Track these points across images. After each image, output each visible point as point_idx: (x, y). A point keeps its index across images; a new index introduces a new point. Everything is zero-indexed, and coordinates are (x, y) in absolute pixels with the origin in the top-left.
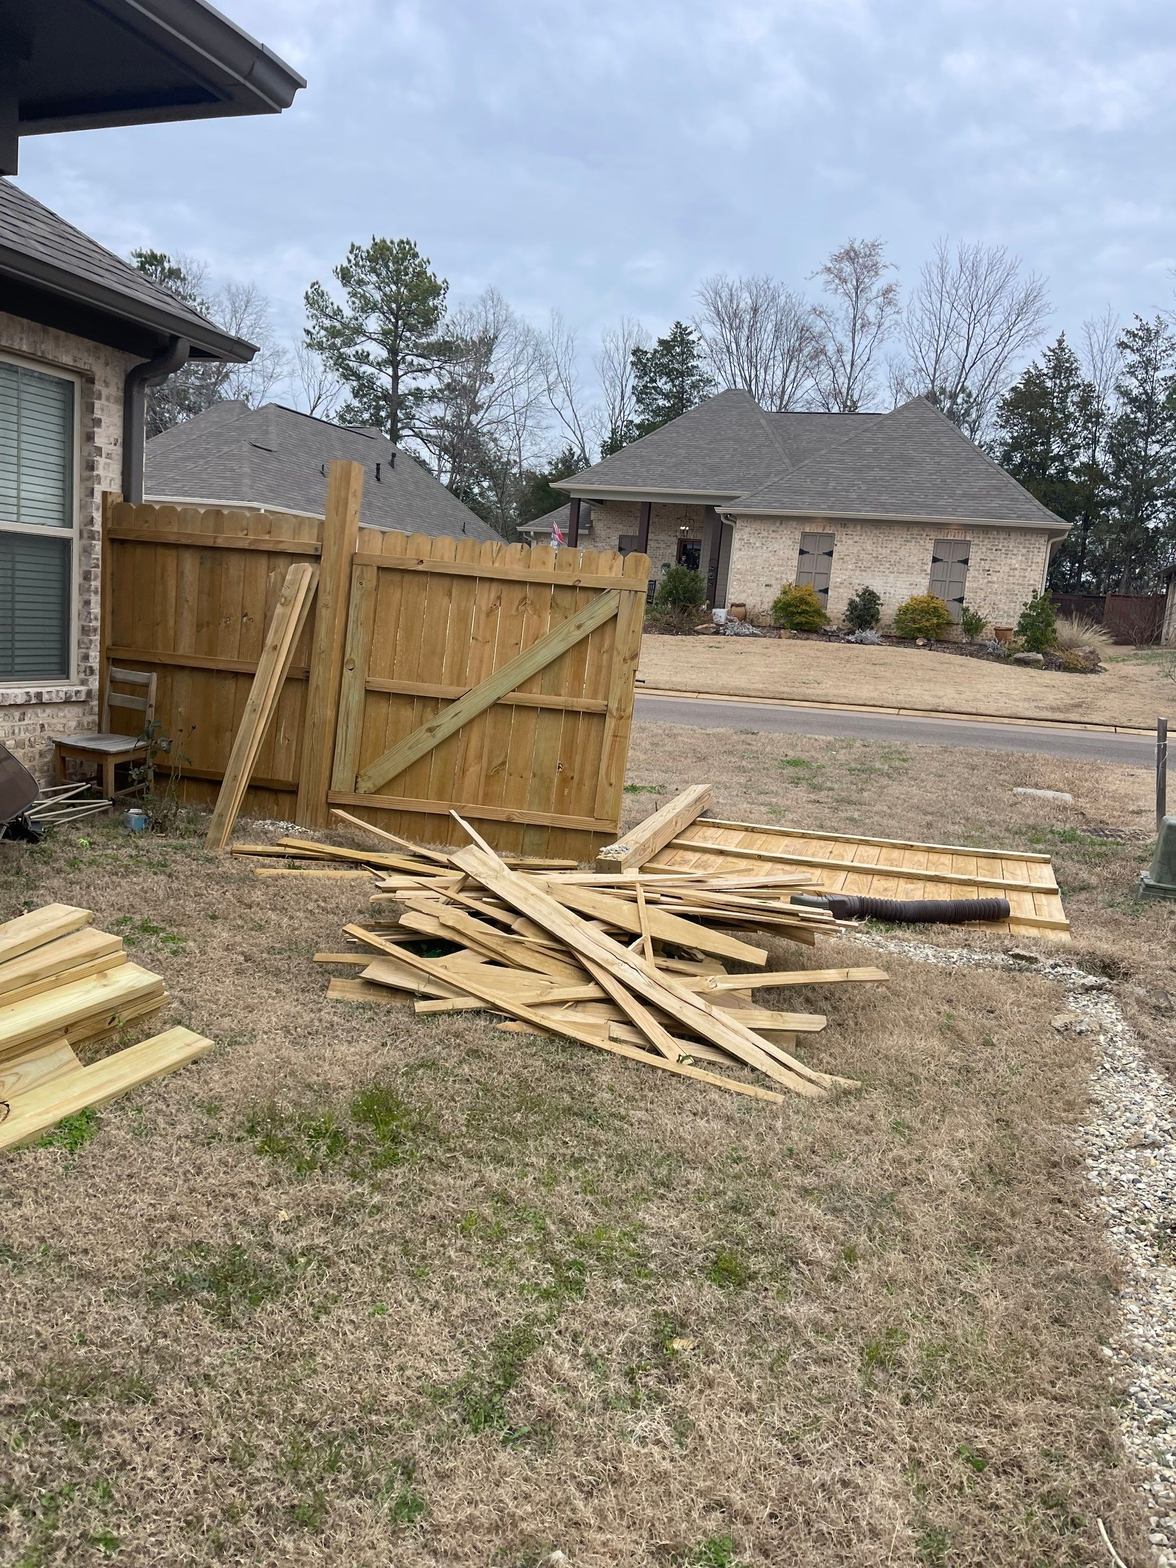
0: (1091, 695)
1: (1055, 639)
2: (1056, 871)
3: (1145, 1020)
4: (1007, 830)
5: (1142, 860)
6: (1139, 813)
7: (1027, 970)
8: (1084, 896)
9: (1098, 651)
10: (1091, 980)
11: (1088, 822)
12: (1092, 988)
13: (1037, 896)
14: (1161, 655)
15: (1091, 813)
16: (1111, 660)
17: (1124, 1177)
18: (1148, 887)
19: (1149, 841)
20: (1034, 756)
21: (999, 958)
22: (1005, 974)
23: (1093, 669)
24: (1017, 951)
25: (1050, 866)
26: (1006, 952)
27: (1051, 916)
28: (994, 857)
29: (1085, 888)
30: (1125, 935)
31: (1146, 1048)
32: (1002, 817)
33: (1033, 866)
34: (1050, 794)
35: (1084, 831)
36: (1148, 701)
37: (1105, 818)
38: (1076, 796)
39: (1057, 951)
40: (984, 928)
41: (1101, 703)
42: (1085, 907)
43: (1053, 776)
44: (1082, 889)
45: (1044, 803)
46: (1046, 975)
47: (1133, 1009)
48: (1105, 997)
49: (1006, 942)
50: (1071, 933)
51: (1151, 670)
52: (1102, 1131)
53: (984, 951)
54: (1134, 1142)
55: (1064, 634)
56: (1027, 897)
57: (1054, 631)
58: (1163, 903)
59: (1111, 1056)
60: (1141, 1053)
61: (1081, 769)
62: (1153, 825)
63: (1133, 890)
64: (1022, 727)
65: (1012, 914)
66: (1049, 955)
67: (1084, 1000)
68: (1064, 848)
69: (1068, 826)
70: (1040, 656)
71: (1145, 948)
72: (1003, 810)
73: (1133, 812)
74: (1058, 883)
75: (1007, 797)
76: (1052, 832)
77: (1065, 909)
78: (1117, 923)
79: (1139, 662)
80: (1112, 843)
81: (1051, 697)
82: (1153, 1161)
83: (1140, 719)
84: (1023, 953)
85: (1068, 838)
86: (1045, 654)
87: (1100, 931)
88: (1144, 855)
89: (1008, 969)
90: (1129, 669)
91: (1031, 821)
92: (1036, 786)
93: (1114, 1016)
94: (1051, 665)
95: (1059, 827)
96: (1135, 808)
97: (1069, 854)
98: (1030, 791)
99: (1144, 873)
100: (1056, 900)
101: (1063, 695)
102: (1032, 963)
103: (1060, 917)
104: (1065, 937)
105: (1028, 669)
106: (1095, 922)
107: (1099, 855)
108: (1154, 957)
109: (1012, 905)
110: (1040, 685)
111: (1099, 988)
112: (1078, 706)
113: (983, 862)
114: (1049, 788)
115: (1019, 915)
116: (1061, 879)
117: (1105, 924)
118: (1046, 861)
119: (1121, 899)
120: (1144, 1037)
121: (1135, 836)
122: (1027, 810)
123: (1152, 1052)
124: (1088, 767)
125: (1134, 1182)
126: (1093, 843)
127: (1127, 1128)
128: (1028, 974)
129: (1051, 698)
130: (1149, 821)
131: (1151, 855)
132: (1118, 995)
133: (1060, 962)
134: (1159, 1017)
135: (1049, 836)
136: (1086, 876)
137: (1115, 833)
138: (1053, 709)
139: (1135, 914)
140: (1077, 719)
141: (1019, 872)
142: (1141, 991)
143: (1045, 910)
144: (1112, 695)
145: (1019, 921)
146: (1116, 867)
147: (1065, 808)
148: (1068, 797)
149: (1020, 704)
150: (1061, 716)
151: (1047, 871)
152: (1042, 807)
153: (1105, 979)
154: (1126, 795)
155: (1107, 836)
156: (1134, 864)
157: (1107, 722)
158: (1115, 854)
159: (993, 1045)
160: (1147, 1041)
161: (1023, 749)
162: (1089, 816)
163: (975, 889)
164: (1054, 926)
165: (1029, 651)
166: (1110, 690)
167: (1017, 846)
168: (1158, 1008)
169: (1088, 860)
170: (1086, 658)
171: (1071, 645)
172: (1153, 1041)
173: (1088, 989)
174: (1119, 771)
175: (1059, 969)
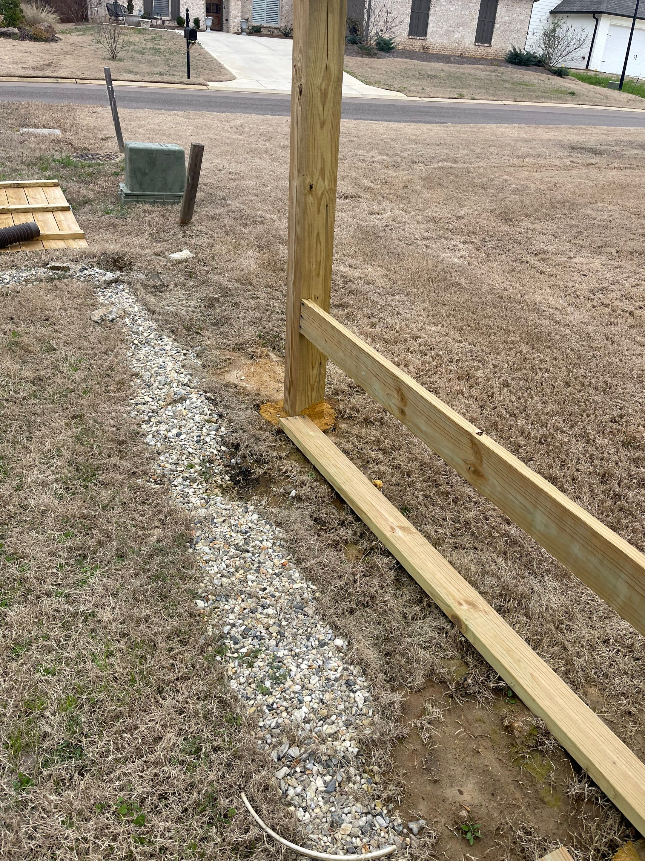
0: (55, 57)
1: (24, 17)
2: (64, 191)
3: (151, 299)
4: (22, 163)
5: (117, 174)
6: (106, 139)
7: (64, 277)
8: (88, 208)
9: (53, 26)
10: (110, 276)
11: (76, 150)
12: (112, 282)
13: (56, 214)
14: (90, 29)
15: (76, 143)
16: (62, 32)
17: (170, 434)
18: (126, 195)
19: (118, 160)
20: (28, 103)
21: (42, 272)
22: (49, 285)
23: (53, 40)
24: (53, 264)
25: (59, 188)
26: (45, 265)
27: (70, 229)
28: (18, 186)
29: (87, 202)
30: (121, 235)
31: (156, 320)
32: (16, 153)
33: (47, 190)
34: (46, 131)
35: (75, 157)
36: (90, 60)
37: (86, 145)
38: (64, 131)
39: (81, 257)
40: (24, 248)
41: (63, 62)
42: (90, 217)
43: (44, 117)
44: (85, 203)
45: (44, 138)
46: (78, 279)
47: (141, 293)
48: (121, 287)
49: (43, 258)
50: (87, 239)
51: (87, 38)
52: (147, 399)
53: (29, 268)
54: (169, 400)
55: (29, 14)
56: (49, 215)
57: (21, 11)
58: (138, 205)
59: (136, 333)
60: (154, 325)
61: (61, 110)
62: (117, 148)
63: (118, 198)
64: (15, 83)
65: (42, 232)
66: (76, 261)
67: (108, 292)
68: (65, 172)
69: (64, 154)
70: (16, 30)
71: (137, 242)
72: (16, 147)
73: (102, 139)
74: (68, 201)
75: (16, 136)
76: (54, 160)
77: (78, 221)
78: (114, 225)
79: (80, 33)
80: (95, 164)
81: (30, 59)
82: (185, 412)
83: (89, 73)
84: (57, 264)
85: (66, 164)
86: (19, 29)
87: (106, 235)
88: (117, 170)
89: (50, 280)
90: (75, 38)
91: (37, 154)
92: (35, 126)
93: (131, 301)
94: (24, 36)
95: (58, 156)
96: (103, 137)
97: (70, 176)
98: (31, 130)
99: (122, 185)
100: (70, 215)
101: (38, 58)
102: (66, 271)
103: (77, 229)
104: (82, 244)
105: (11, 40)
106: (100, 228)
107: (89, 175)
108: (143, 248)
109: (39, 225)
110: (21, 51)
111: (116, 281)
112: (49, 65)
113: (10, 192)
114: (44, 126)
115: (48, 233)
116: (69, 197)
117: (107, 228)
118: (56, 185)
119: (112, 207)
120: (153, 312)
121: (108, 157)
122: (33, 146)
123: (160, 323)
124: (65, 109)
125: (179, 435)
126: (83, 166)
127: (161, 389)
128: (65, 280)
129: (31, 61)
130: (113, 145)
131: (122, 170)
132: (129, 283)
133: (85, 266)
134: (158, 293)
135: (53, 164)
136: (85, 192)
137: (95, 157)
138: (34, 69)
139: (123, 217)
140: (50, 75)
141: (38, 196)
142: (142, 277)
143: (65, 225)
144: (68, 57)
145: (48, 238)
146: (102, 182)
147: (58, 141)
148: (58, 132)
149: (11, 66)
150: (40, 74)
151: (58, 192)
152: (43, 141)
153: (118, 273)
154: (95, 127)
155: (90, 159)
156: (112, 178)
157: (70, 76)
158: (99, 172)
159: (54, 349)
160: (156, 315)
161: (20, 99)
162: (76, 145)
163: (9, 216)
164: (74, 237)
165: (8, 26)
166: (66, 53)
167: (32, 174)
168: (155, 287)
169: (84, 179)
170: (47, 31)
171: (34, 22)
172: (159, 314)
173: (109, 284)
174: (86, 110)
175: (86, 272)
